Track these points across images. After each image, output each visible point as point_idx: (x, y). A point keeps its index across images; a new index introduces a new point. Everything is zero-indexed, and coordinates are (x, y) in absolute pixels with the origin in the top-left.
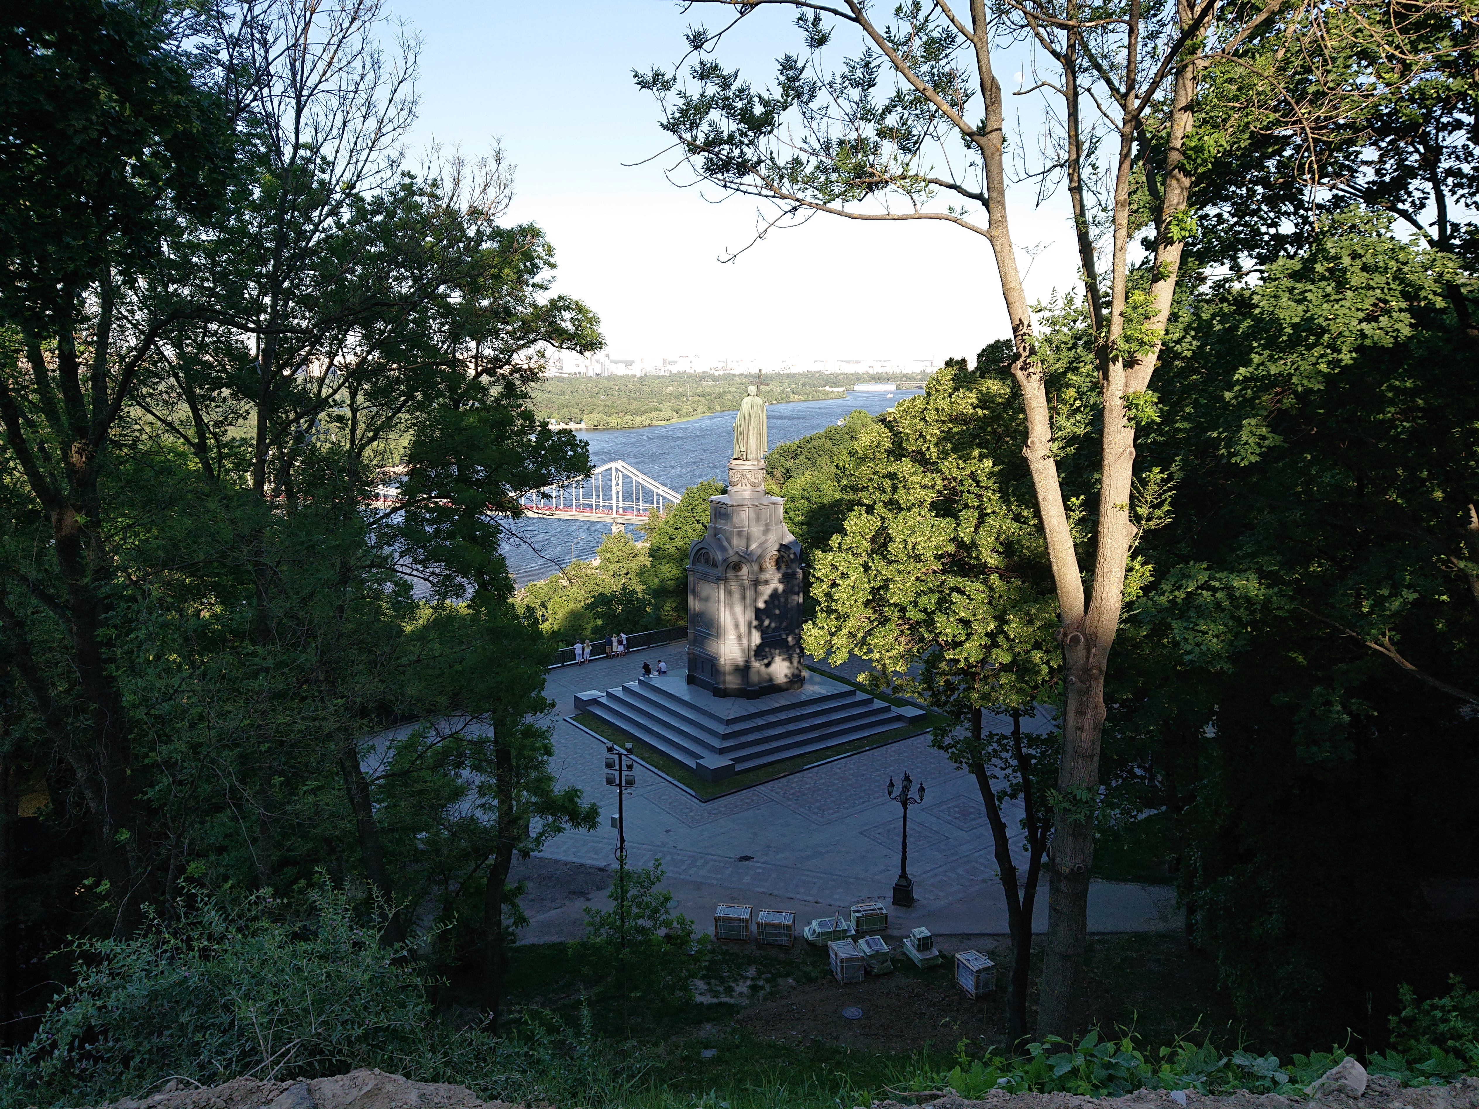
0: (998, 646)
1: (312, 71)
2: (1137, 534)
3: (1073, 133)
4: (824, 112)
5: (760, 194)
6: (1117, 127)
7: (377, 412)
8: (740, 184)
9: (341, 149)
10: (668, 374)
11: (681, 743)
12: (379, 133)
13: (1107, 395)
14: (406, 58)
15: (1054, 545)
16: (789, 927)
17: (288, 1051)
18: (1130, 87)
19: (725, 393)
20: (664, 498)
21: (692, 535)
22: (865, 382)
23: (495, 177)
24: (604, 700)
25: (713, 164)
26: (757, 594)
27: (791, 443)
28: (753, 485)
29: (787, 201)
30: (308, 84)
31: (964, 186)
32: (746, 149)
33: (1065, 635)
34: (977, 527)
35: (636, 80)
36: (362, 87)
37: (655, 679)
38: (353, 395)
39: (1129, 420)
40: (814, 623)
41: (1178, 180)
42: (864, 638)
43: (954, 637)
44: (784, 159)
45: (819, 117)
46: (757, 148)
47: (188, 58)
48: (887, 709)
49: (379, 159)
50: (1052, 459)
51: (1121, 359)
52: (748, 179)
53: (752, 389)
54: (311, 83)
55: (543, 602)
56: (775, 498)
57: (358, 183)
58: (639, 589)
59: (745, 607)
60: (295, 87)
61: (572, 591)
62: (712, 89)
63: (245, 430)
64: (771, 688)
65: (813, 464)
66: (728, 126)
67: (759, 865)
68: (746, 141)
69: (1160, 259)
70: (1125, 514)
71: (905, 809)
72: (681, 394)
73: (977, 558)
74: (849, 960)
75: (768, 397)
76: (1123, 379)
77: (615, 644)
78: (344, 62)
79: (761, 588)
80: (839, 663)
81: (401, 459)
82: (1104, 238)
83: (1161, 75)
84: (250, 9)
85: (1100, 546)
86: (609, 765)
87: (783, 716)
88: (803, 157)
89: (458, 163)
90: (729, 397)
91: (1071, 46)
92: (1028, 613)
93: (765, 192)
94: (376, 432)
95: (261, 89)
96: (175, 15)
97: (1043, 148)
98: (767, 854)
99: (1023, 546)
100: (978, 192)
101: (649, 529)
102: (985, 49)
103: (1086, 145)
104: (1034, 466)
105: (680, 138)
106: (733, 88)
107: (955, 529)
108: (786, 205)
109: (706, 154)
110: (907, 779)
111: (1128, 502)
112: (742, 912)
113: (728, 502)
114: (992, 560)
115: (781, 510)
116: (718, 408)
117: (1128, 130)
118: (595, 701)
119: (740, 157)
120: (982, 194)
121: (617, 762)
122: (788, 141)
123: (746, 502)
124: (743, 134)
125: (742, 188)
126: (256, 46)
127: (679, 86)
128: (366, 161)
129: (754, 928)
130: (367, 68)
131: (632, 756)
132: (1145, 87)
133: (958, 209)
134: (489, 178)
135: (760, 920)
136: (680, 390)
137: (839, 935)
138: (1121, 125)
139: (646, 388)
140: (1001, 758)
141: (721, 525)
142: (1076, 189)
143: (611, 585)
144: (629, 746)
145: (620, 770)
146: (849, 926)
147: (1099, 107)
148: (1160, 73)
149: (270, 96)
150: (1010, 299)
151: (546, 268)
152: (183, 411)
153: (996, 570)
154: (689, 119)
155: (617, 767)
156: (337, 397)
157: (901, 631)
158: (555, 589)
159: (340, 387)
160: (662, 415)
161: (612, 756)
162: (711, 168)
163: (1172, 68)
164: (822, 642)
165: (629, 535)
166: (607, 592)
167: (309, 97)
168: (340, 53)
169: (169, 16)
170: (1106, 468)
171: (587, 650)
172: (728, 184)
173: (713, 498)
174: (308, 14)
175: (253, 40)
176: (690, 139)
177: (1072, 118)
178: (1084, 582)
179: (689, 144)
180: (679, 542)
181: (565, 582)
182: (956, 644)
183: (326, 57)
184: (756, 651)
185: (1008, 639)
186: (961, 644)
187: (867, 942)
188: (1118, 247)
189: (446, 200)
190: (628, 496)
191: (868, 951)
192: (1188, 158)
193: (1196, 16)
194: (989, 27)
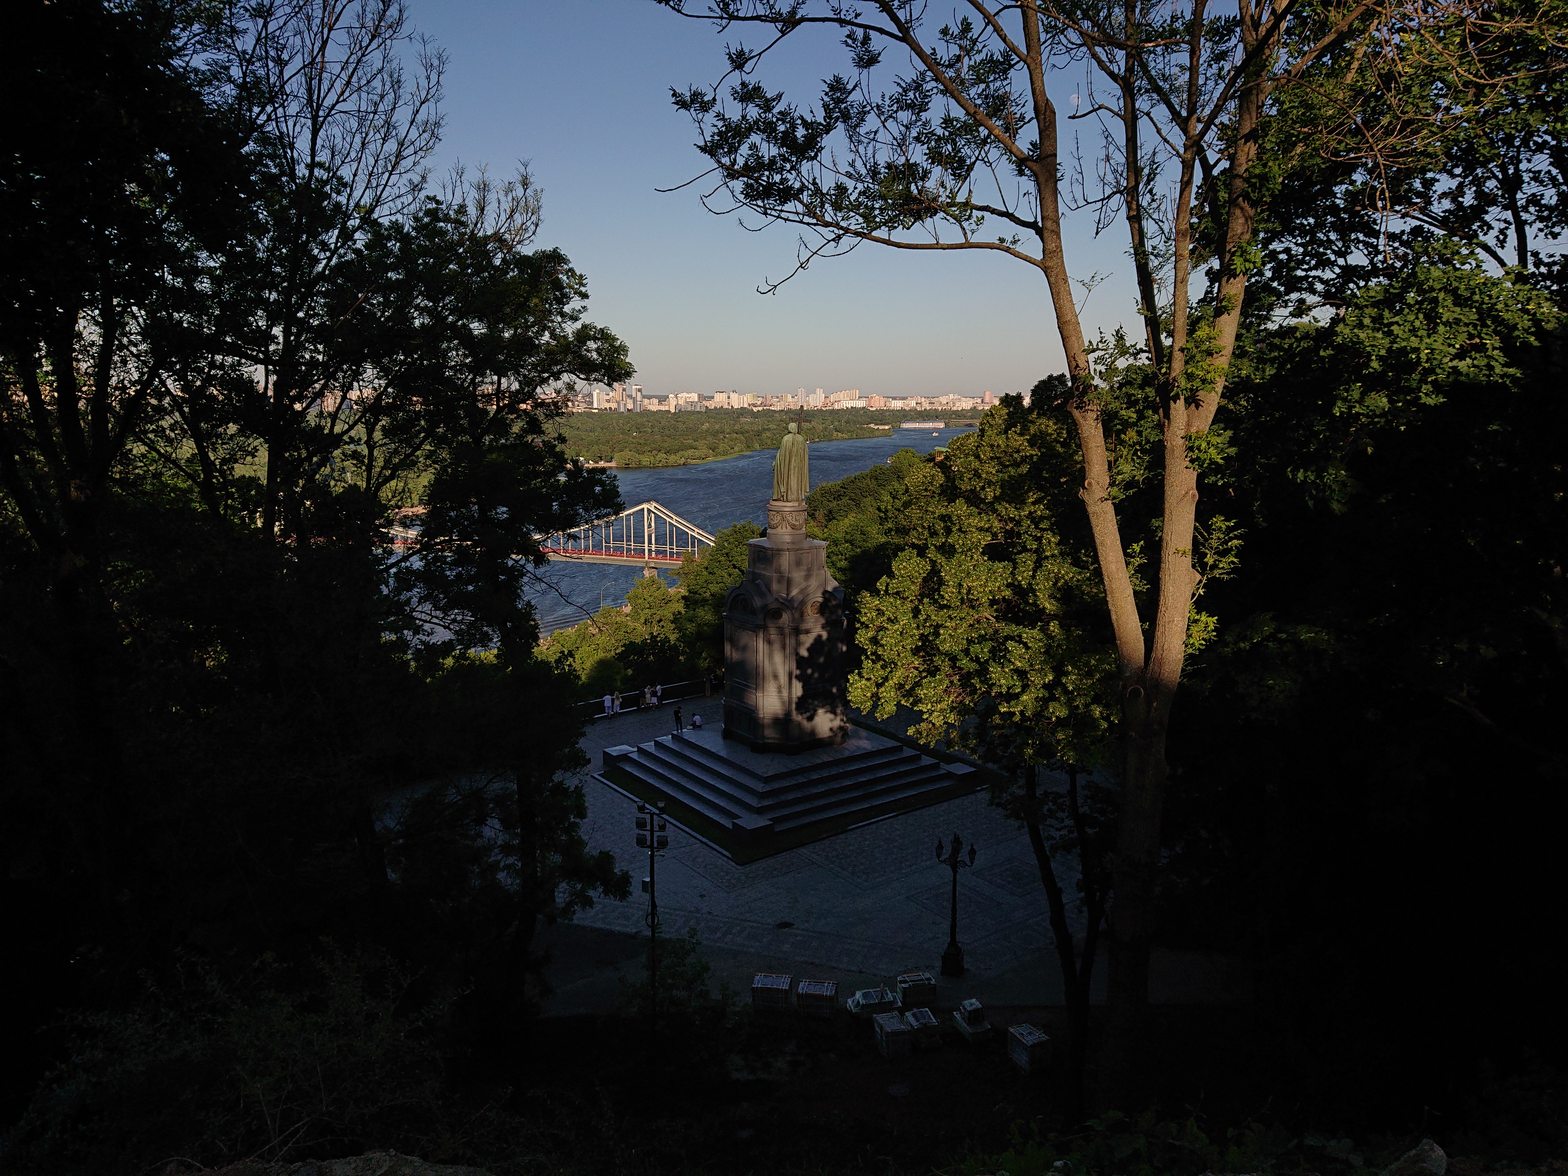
0: (1057, 700)
1: (329, 90)
2: (1200, 581)
3: (1131, 159)
4: (872, 136)
5: (801, 222)
6: (1178, 153)
7: (395, 450)
8: (781, 211)
9: (360, 172)
10: (703, 410)
11: (716, 801)
12: (399, 156)
13: (1168, 435)
14: (428, 78)
15: (1112, 593)
16: (830, 999)
17: (297, 1131)
18: (1192, 110)
19: (764, 429)
20: (699, 540)
21: (729, 581)
22: (912, 420)
23: (522, 203)
24: (635, 756)
25: (753, 190)
26: (799, 644)
27: (832, 483)
28: (793, 527)
29: (831, 229)
30: (326, 104)
31: (1016, 214)
32: (786, 175)
33: (1125, 687)
34: (1035, 571)
35: (673, 100)
36: (381, 108)
37: (687, 733)
38: (370, 432)
39: (1192, 461)
40: (860, 674)
41: (1242, 209)
42: (912, 689)
43: (1009, 688)
44: (827, 184)
45: (866, 141)
46: (799, 173)
47: (196, 75)
48: (936, 766)
49: (400, 183)
50: (1110, 502)
51: (1182, 398)
52: (790, 206)
53: (793, 426)
54: (328, 102)
55: (570, 652)
56: (817, 542)
57: (378, 209)
58: (673, 638)
59: (785, 657)
60: (312, 107)
61: (602, 640)
62: (753, 112)
63: (255, 468)
64: (813, 742)
65: (858, 505)
66: (769, 150)
67: (798, 932)
68: (788, 166)
69: (1224, 292)
70: (1188, 561)
71: (955, 872)
72: (718, 432)
73: (1035, 604)
74: (895, 1033)
75: (810, 435)
76: (1185, 418)
77: (648, 696)
78: (363, 82)
79: (803, 637)
80: (885, 716)
81: (421, 500)
82: (1165, 268)
83: (1224, 98)
84: (265, 26)
85: (1162, 594)
86: (641, 825)
87: (825, 773)
88: (850, 184)
89: (483, 188)
90: (768, 434)
91: (1129, 69)
92: (1087, 664)
93: (807, 219)
94: (394, 470)
95: (275, 109)
96: (183, 30)
97: (1102, 175)
98: (807, 921)
99: (1083, 592)
100: (1032, 220)
101: (682, 573)
102: (1038, 70)
103: (1146, 171)
104: (1091, 509)
105: (719, 162)
106: (775, 111)
107: (1012, 573)
108: (829, 233)
109: (745, 179)
110: (957, 842)
111: (1190, 547)
112: (783, 983)
113: (767, 545)
114: (1049, 606)
115: (824, 554)
116: (757, 446)
117: (1189, 156)
118: (625, 757)
119: (782, 183)
120: (1036, 222)
121: (648, 821)
122: (831, 166)
123: (786, 547)
124: (786, 160)
125: (783, 215)
126: (271, 64)
127: (718, 108)
128: (386, 185)
129: (794, 999)
130: (387, 87)
131: (664, 816)
132: (1207, 111)
133: (1009, 239)
134: (515, 203)
135: (800, 991)
136: (717, 427)
137: (885, 1007)
138: (1182, 151)
139: (680, 425)
140: (1057, 818)
141: (761, 570)
142: (1135, 219)
143: (641, 633)
144: (661, 805)
145: (652, 831)
146: (894, 998)
147: (1159, 131)
148: (1223, 97)
149: (285, 116)
150: (1065, 334)
151: (577, 298)
152: (187, 449)
153: (1054, 617)
154: (727, 142)
155: (648, 828)
156: (353, 433)
157: (952, 682)
158: (583, 637)
159: (355, 423)
160: (697, 453)
161: (643, 816)
162: (752, 194)
163: (1235, 92)
164: (869, 694)
165: (662, 581)
166: (638, 640)
167: (325, 118)
168: (360, 72)
169: (177, 31)
170: (1167, 512)
171: (617, 703)
172: (769, 211)
173: (752, 541)
174: (326, 31)
175: (267, 58)
176: (728, 163)
177: (1131, 143)
178: (1144, 632)
179: (727, 169)
180: (714, 588)
181: (593, 630)
182: (1010, 697)
183: (344, 76)
184: (797, 704)
185: (1065, 691)
186: (1017, 696)
187: (914, 1015)
188: (1179, 279)
189: (471, 227)
190: (660, 539)
191: (915, 1024)
192: (1253, 186)
193: (1260, 37)
194: (1043, 47)
